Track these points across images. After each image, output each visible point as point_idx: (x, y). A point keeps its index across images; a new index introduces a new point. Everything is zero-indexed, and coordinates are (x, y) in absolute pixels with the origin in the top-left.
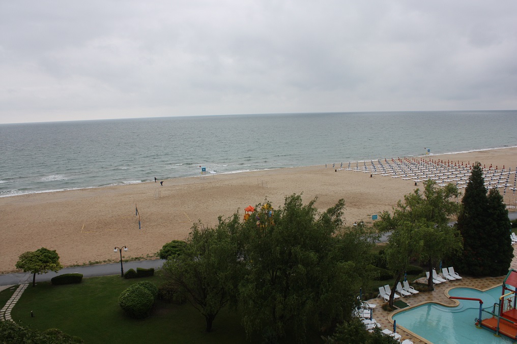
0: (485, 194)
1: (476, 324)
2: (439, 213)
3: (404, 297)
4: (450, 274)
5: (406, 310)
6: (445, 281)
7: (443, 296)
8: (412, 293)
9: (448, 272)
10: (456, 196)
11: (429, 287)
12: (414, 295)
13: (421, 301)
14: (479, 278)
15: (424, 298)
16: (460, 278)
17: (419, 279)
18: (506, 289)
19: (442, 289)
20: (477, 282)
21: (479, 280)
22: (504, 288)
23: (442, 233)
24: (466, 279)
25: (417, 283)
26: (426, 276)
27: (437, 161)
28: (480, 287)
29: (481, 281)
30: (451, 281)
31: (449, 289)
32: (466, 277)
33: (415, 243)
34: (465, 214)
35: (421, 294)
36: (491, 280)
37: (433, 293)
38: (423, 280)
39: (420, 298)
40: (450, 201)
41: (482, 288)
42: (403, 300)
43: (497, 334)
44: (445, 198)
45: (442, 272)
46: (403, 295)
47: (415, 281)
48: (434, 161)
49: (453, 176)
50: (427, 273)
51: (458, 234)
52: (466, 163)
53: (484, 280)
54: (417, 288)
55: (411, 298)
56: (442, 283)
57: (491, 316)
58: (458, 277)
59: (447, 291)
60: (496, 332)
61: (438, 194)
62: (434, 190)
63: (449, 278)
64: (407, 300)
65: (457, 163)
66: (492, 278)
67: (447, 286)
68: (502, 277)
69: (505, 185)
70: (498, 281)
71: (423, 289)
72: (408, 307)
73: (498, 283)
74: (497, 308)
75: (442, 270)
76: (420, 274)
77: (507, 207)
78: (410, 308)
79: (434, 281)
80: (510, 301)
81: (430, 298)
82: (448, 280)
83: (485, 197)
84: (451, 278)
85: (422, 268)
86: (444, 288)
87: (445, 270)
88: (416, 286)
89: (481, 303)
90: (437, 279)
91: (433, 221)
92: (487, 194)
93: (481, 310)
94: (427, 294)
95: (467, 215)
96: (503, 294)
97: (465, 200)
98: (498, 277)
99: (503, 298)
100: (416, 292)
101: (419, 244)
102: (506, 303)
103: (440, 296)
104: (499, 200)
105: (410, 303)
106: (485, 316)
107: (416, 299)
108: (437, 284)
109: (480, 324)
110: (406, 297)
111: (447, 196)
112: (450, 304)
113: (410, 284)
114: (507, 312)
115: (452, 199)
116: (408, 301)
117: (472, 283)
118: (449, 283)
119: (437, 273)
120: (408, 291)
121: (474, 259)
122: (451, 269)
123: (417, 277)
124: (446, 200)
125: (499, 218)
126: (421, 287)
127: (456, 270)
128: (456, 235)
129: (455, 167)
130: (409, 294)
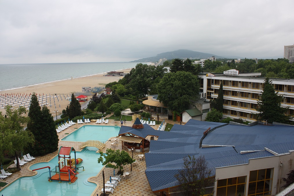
0: (40, 110)
1: (49, 180)
2: (17, 124)
3: (3, 180)
4: (28, 158)
5: (6, 187)
6: (26, 162)
7: (27, 171)
8: (8, 176)
9: (27, 157)
10: (26, 113)
11: (18, 168)
12: (10, 176)
13: (15, 178)
14: (44, 156)
15: (16, 176)
16: (34, 158)
17: (11, 166)
18: (60, 157)
19: (25, 167)
20: (44, 158)
21: (44, 157)
22: (59, 157)
23: (22, 135)
24: (38, 158)
25: (9, 169)
26: (14, 163)
27: (5, 95)
28: (46, 160)
29: (46, 157)
30: (30, 162)
31: (29, 167)
32: (37, 157)
33: (6, 145)
34: (32, 122)
35: (14, 174)
36: (50, 155)
37: (21, 171)
38: (12, 166)
39: (14, 177)
40: (22, 116)
41: (47, 161)
42: (4, 181)
43: (60, 181)
44: (19, 115)
45: (23, 158)
46: (2, 178)
47: (8, 168)
48: (3, 95)
49: (16, 102)
50: (14, 161)
51: (31, 134)
52: (22, 94)
53: (47, 156)
54: (10, 171)
55: (8, 179)
56: (25, 164)
57: (55, 173)
58: (33, 158)
59: (29, 168)
60: (59, 180)
61: (15, 113)
62: (12, 111)
63: (28, 160)
64: (5, 181)
65: (17, 94)
66: (51, 154)
67: (28, 165)
68: (55, 152)
69: (46, 104)
70: (54, 154)
71: (14, 171)
72: (8, 185)
73: (54, 156)
74: (58, 168)
75: (23, 157)
76: (10, 163)
77: (52, 115)
78: (9, 185)
79: (20, 164)
80: (63, 163)
81: (19, 175)
82: (28, 161)
83: (40, 111)
84: (29, 160)
85: (10, 159)
86: (26, 167)
87: (25, 156)
88: (10, 170)
89: (49, 168)
90: (22, 163)
91: (14, 129)
92: (41, 110)
93: (50, 172)
94: (17, 173)
95: (33, 122)
96: (59, 160)
97: (30, 115)
98: (53, 153)
99: (59, 162)
100: (10, 174)
101: (9, 144)
102: (61, 164)
103: (26, 172)
104: (48, 112)
105: (8, 181)
106: (53, 174)
107: (11, 178)
108: (22, 166)
109: (51, 179)
110: (4, 179)
111: (20, 114)
112: (32, 174)
113: (5, 170)
114: (62, 169)
115: (23, 115)
116: (7, 181)
117: (42, 159)
118: (29, 163)
119: (21, 160)
120: (5, 175)
121: (39, 146)
122: (28, 155)
123: (8, 165)
124: (20, 116)
125: (49, 121)
126: (13, 170)
127: (31, 155)
128: (30, 135)
129: (16, 97)
130: (6, 176)
